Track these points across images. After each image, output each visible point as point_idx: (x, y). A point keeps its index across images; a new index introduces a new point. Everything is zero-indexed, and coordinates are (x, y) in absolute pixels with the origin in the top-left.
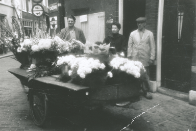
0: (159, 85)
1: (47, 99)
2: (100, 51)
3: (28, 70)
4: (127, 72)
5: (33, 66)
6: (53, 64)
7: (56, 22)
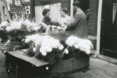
0: (99, 53)
1: (17, 68)
2: (58, 32)
3: (6, 44)
4: (80, 49)
5: (9, 41)
6: (23, 41)
7: (29, 10)
